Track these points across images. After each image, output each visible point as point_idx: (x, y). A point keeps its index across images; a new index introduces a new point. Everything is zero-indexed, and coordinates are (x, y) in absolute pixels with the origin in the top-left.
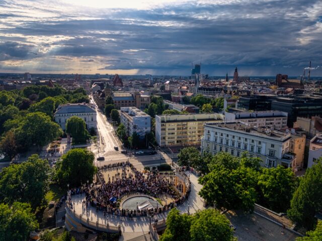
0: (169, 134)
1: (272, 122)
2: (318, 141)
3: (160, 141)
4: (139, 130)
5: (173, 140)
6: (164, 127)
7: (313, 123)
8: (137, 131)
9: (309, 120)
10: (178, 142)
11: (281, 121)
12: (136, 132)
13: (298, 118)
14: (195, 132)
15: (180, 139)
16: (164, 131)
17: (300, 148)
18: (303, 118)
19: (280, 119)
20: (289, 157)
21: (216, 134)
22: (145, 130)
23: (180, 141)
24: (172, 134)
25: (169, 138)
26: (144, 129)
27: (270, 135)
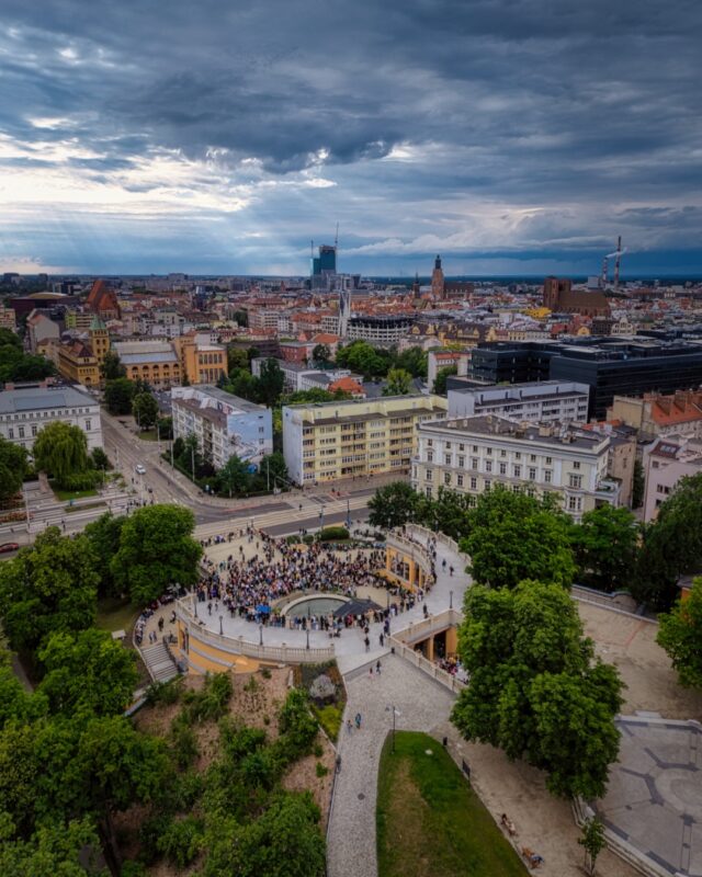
0: (322, 453)
1: (555, 407)
2: (663, 448)
3: (302, 472)
4: (245, 449)
5: (331, 468)
6: (309, 437)
7: (648, 409)
8: (238, 453)
9: (640, 402)
10: (343, 471)
11: (574, 405)
12: (235, 455)
13: (616, 398)
14: (384, 444)
15: (350, 464)
16: (309, 447)
17: (625, 466)
18: (626, 399)
19: (573, 400)
20: (609, 488)
21: (448, 447)
22: (260, 447)
23: (349, 469)
24: (331, 452)
25: (322, 464)
26: (257, 444)
27: (568, 442)
